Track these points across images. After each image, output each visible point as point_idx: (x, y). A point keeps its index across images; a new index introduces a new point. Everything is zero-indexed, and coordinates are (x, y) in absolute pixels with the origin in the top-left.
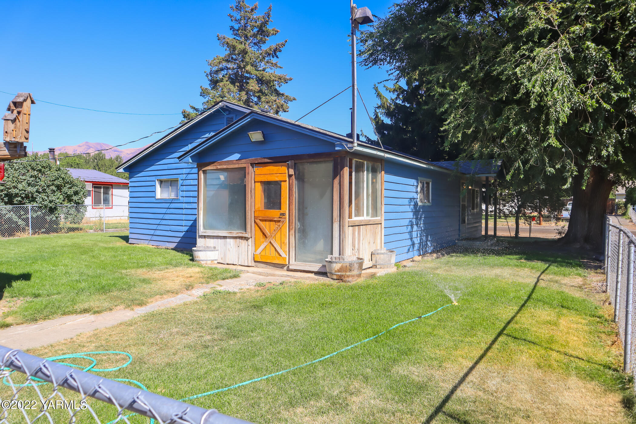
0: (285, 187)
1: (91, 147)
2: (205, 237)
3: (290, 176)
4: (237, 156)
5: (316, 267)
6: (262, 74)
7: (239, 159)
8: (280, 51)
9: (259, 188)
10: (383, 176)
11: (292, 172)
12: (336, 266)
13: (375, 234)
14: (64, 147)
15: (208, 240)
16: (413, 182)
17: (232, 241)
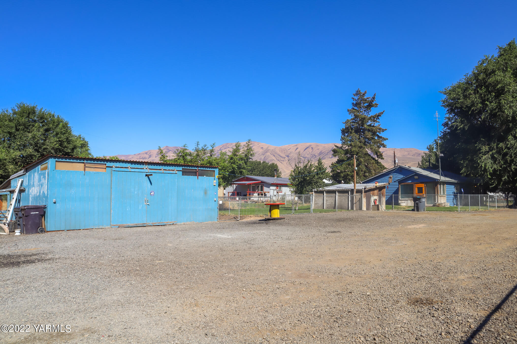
0: (424, 189)
1: (170, 150)
2: (401, 200)
3: (425, 186)
4: (410, 181)
5: (432, 205)
6: (372, 129)
7: (411, 182)
8: (381, 116)
9: (416, 189)
10: (445, 185)
11: (425, 185)
12: (437, 204)
13: (444, 199)
14: (150, 151)
15: (402, 201)
16: (453, 186)
17: (409, 201)
